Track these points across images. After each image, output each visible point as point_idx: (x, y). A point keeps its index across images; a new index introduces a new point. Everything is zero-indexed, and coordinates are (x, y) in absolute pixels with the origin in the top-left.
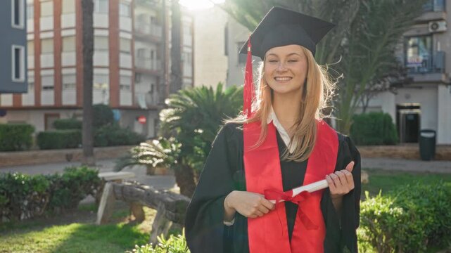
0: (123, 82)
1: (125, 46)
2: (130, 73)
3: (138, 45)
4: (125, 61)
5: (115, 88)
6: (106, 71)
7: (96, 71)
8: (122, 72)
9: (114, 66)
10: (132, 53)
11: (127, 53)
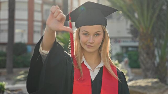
0: (36, 29)
1: (37, 8)
2: (40, 24)
3: (46, 7)
4: (38, 16)
5: (31, 33)
6: (26, 23)
7: (16, 22)
8: (35, 23)
9: (31, 20)
10: (42, 11)
11: (39, 12)
